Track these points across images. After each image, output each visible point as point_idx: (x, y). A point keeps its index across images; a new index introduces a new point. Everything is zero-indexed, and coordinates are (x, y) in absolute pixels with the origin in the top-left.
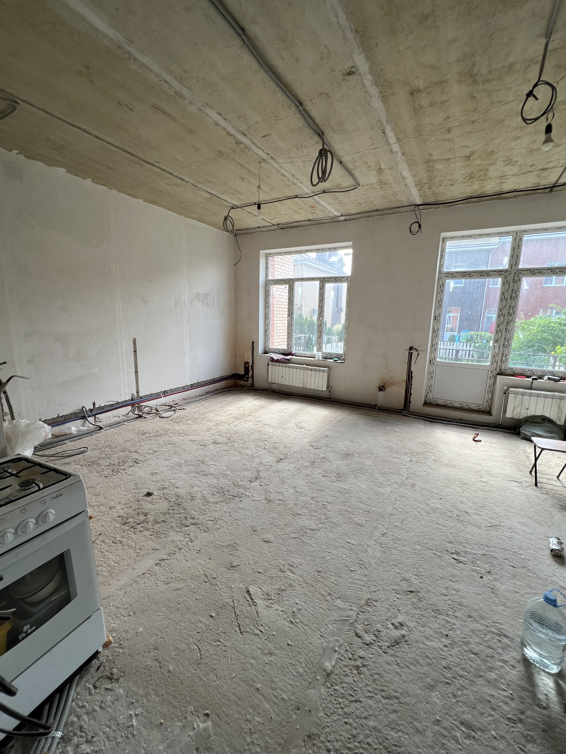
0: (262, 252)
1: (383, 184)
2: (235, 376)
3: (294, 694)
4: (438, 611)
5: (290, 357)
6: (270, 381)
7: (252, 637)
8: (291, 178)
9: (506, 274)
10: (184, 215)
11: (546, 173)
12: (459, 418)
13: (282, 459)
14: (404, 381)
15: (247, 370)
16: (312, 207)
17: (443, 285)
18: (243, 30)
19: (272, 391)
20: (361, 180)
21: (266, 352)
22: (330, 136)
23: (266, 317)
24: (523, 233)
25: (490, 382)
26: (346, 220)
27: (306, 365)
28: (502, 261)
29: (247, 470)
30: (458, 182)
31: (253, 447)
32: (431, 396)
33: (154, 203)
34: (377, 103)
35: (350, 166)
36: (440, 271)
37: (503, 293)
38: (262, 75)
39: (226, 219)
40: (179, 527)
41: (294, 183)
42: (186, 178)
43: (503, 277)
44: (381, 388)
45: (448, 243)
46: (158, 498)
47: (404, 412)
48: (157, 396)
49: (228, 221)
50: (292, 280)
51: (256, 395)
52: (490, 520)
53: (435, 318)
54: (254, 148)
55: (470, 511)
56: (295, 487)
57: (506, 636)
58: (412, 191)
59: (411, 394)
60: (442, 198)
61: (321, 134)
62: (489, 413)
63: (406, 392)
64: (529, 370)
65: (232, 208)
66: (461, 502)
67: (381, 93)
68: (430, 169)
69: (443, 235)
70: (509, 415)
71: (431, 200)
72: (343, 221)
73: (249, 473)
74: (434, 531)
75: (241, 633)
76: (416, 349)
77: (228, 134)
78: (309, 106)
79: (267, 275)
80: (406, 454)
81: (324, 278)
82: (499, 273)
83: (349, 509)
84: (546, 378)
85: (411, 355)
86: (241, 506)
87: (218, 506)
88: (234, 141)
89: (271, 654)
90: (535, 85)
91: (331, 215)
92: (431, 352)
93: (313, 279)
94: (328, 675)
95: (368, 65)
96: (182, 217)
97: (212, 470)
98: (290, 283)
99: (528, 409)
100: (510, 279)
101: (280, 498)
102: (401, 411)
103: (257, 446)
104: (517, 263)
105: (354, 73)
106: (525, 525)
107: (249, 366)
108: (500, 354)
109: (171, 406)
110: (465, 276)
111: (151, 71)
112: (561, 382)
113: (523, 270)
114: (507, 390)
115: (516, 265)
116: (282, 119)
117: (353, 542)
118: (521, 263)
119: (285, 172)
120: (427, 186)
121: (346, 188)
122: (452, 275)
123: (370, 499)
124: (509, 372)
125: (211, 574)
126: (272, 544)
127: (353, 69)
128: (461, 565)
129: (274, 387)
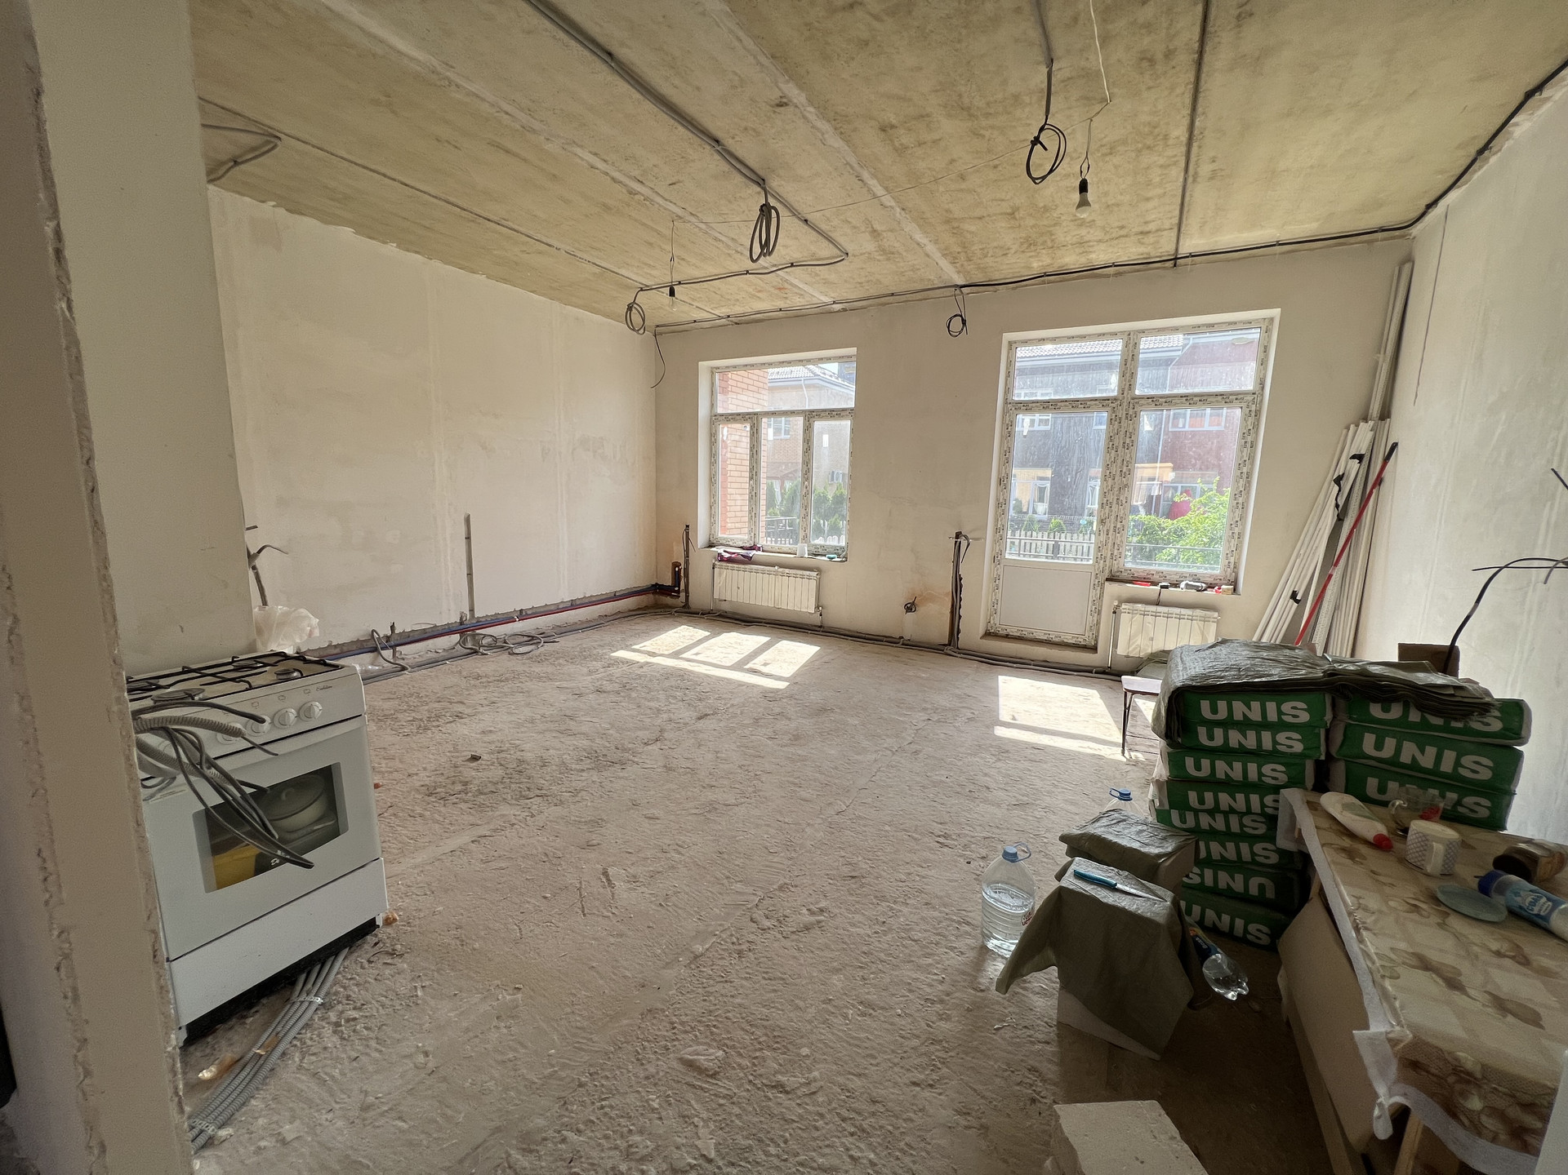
0: (704, 366)
1: (888, 254)
2: (657, 589)
3: (642, 972)
4: (883, 898)
5: (754, 552)
6: (716, 596)
7: (600, 919)
8: (730, 243)
9: (1114, 405)
10: (560, 300)
11: (1151, 239)
12: (1042, 659)
13: (707, 715)
14: (947, 594)
15: (676, 576)
16: (780, 289)
17: (1012, 423)
18: (610, 54)
19: (720, 616)
20: (850, 248)
21: (711, 545)
22: (774, 183)
23: (712, 480)
24: (1142, 335)
25: (1094, 594)
26: (845, 310)
27: (781, 567)
28: (1107, 382)
29: (645, 729)
30: (1012, 251)
31: (662, 696)
32: (996, 620)
33: (505, 281)
34: (836, 142)
35: (824, 227)
36: (1006, 402)
37: (1110, 439)
38: (648, 106)
39: (630, 308)
40: (516, 800)
41: (737, 252)
42: (556, 243)
43: (1109, 409)
44: (910, 608)
45: (1021, 352)
46: (489, 763)
47: (948, 650)
48: (508, 619)
49: (634, 310)
50: (755, 414)
51: (691, 621)
52: (1021, 797)
53: (1000, 481)
54: (659, 200)
55: (992, 785)
56: (717, 752)
57: (968, 923)
58: (940, 263)
59: (960, 617)
60: (997, 276)
61: (761, 182)
62: (1094, 649)
63: (953, 612)
64: (1158, 572)
65: (642, 290)
66: (986, 775)
67: (836, 129)
68: (957, 232)
69: (1008, 336)
70: (1121, 651)
71: (978, 278)
72: (839, 311)
73: (647, 732)
74: (923, 809)
75: (584, 915)
76: (967, 536)
77: (614, 180)
78: (730, 143)
79: (712, 405)
80: (925, 709)
81: (812, 411)
82: (1104, 402)
83: (796, 781)
84: (1183, 585)
85: (958, 547)
86: (621, 774)
87: (584, 774)
88: (624, 191)
89: (620, 935)
90: (1042, 129)
91: (815, 301)
92: (995, 542)
93: (793, 413)
94: (696, 957)
95: (804, 95)
96: (556, 304)
97: (584, 728)
98: (752, 419)
99: (1152, 639)
100: (1121, 413)
101: (688, 765)
102: (942, 647)
103: (668, 698)
104: (1131, 387)
105: (786, 104)
106: (1072, 803)
107: (680, 570)
108: (1110, 544)
109: (533, 637)
110: (1048, 407)
111: (483, 100)
112: (1209, 592)
113: (1141, 398)
114: (1118, 606)
115: (1130, 389)
116: (693, 161)
117: (786, 820)
118: (1137, 386)
119: (717, 235)
120: (963, 257)
121: (828, 258)
122: (1028, 406)
123: (836, 768)
124: (1125, 575)
125: (554, 853)
126: (658, 821)
127: (785, 100)
128: (945, 850)
129: (725, 607)
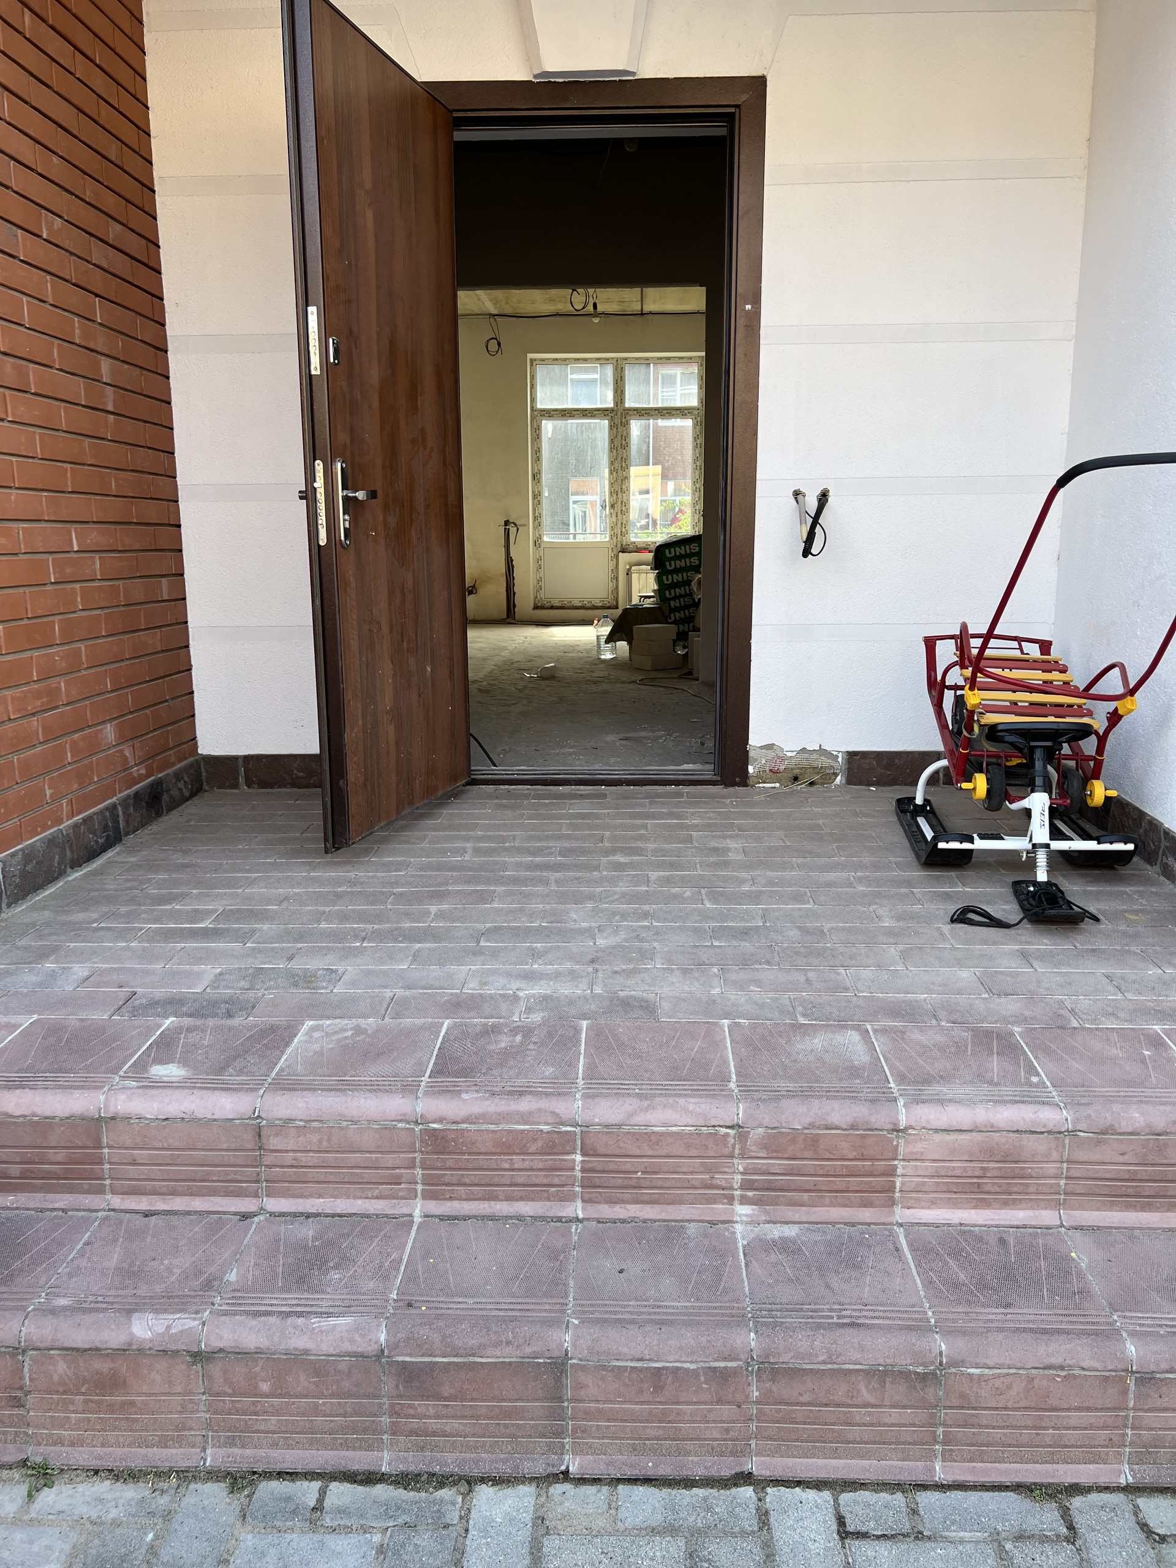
9: (612, 415)
11: (626, 304)
14: (503, 574)
17: (539, 428)
24: (624, 363)
25: (612, 565)
28: (605, 396)
32: (542, 597)
36: (532, 408)
37: (612, 441)
43: (609, 418)
44: (471, 590)
45: (538, 370)
47: (510, 620)
53: (534, 476)
58: (485, 302)
59: (514, 593)
60: (522, 312)
62: (616, 606)
63: (507, 591)
69: (530, 356)
71: (508, 310)
76: (514, 523)
82: (602, 413)
85: (507, 533)
92: (535, 528)
100: (617, 421)
102: (503, 620)
104: (622, 401)
108: (619, 524)
110: (564, 415)
113: (629, 409)
114: (629, 570)
115: (621, 403)
118: (627, 401)
122: (549, 414)
124: (631, 547)
